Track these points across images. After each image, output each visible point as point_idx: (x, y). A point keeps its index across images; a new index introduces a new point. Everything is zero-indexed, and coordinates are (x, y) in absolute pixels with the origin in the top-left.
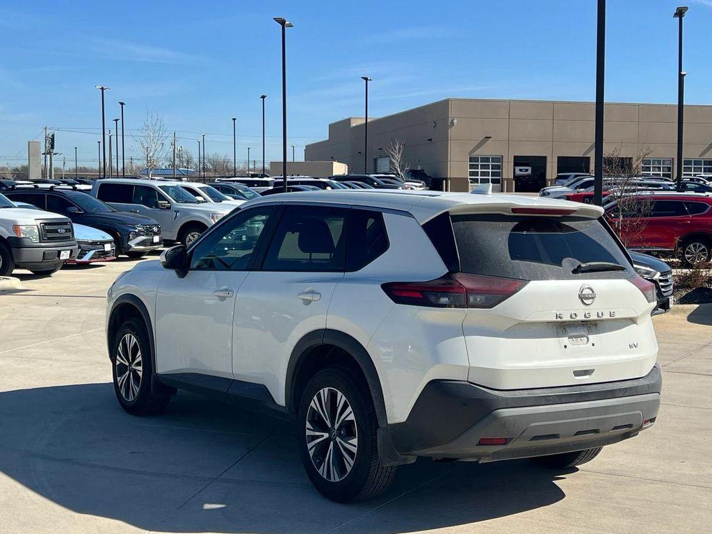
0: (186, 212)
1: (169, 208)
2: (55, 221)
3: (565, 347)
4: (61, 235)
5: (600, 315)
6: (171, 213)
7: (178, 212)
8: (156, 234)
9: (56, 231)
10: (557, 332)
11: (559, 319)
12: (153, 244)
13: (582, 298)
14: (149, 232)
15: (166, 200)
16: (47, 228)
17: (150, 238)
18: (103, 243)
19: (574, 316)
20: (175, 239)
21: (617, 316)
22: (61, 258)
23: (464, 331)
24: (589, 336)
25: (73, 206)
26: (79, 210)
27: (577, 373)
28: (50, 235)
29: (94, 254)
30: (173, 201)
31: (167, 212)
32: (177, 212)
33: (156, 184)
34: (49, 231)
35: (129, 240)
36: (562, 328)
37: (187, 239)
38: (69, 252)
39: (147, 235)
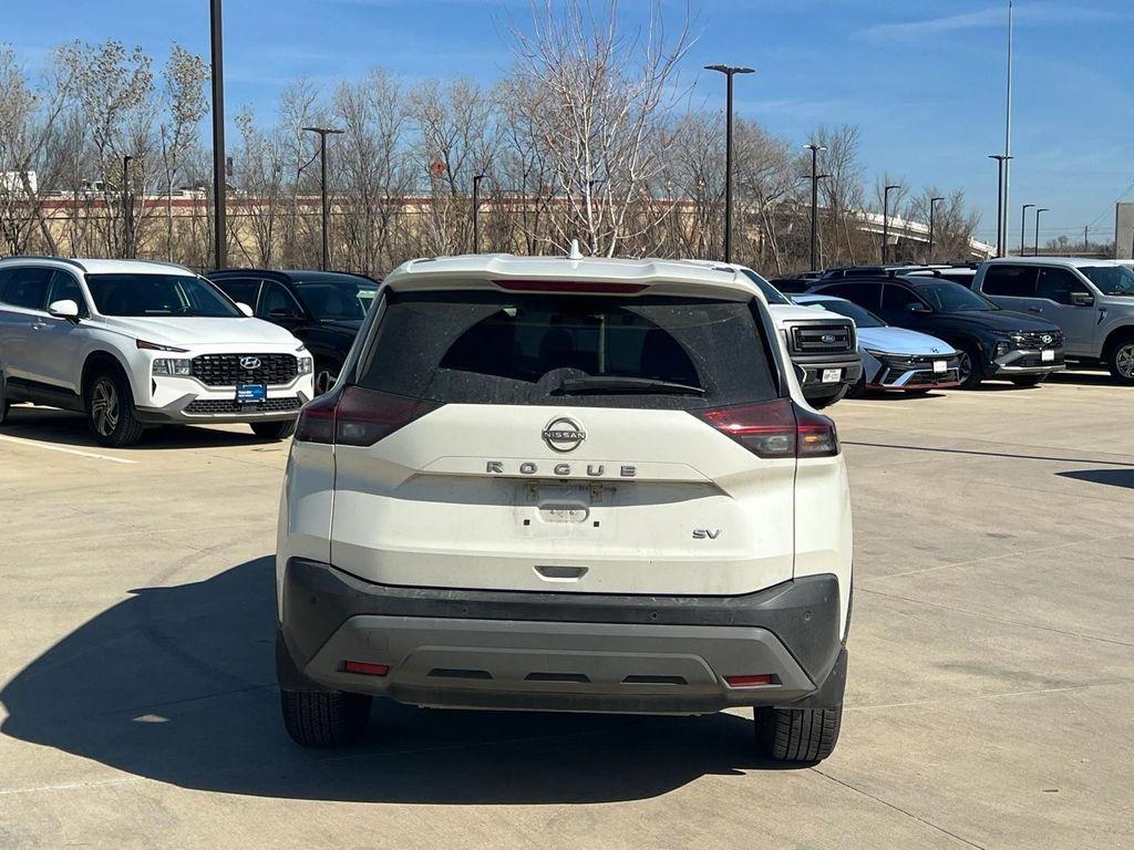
0: (1118, 310)
1: (1090, 304)
2: (818, 323)
3: (527, 522)
4: (828, 346)
5: (595, 470)
6: (1094, 313)
7: (1105, 310)
8: (1048, 347)
9: (818, 339)
10: (515, 495)
11: (493, 473)
12: (1040, 362)
13: (550, 437)
14: (1033, 343)
15: (1087, 291)
16: (803, 333)
17: (1037, 353)
18: (930, 360)
19: (528, 468)
20: (1098, 356)
21: (639, 475)
22: (824, 381)
23: (337, 481)
24: (590, 508)
25: (919, 301)
26: (926, 308)
27: (545, 570)
28: (806, 345)
29: (914, 377)
30: (1100, 292)
31: (1088, 311)
32: (1102, 310)
33: (1075, 264)
34: (808, 339)
35: (995, 355)
36: (526, 489)
37: (1119, 357)
38: (839, 372)
39: (1030, 349)
